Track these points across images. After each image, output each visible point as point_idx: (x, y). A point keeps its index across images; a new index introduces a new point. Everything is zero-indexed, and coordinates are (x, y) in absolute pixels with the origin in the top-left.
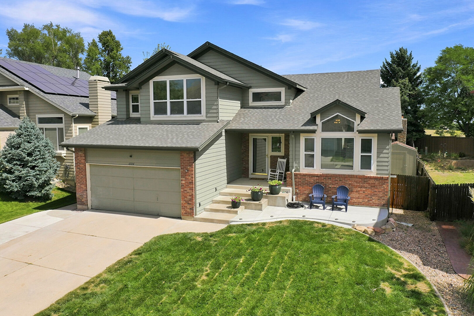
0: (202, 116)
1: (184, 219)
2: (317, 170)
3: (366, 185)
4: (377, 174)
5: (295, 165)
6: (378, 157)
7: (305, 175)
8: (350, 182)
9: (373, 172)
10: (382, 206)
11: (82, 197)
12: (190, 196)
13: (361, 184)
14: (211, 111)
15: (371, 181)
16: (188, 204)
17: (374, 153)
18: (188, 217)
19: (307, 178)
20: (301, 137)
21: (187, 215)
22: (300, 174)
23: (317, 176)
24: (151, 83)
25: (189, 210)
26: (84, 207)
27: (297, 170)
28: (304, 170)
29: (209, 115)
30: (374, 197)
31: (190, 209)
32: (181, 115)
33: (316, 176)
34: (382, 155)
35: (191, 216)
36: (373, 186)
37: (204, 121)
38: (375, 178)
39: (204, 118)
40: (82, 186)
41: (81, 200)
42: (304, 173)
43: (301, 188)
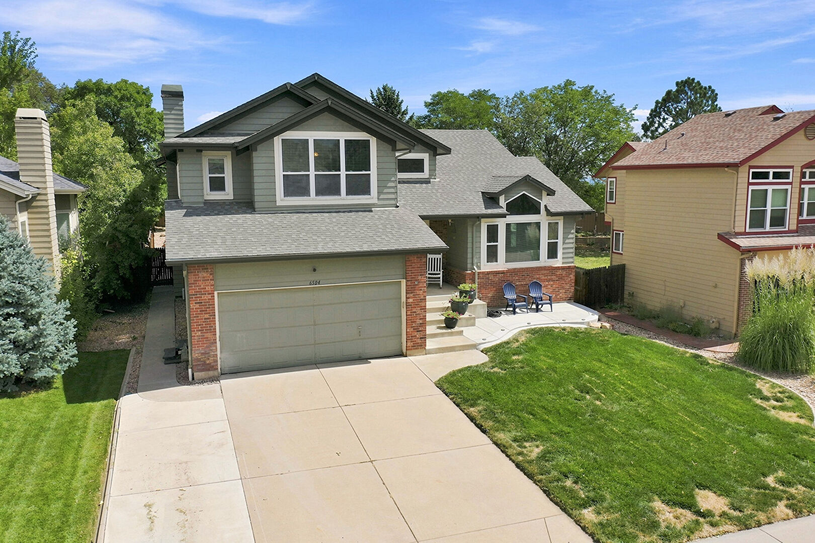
0: (372, 198)
1: (410, 356)
2: (501, 264)
3: (554, 277)
4: (563, 263)
5: (475, 261)
6: (564, 243)
7: (488, 273)
8: (538, 276)
9: (558, 262)
10: (569, 299)
11: (207, 355)
12: (420, 319)
13: (549, 277)
14: (385, 191)
15: (559, 273)
16: (417, 331)
17: (560, 241)
18: (417, 350)
19: (491, 277)
20: (482, 224)
21: (416, 349)
22: (483, 273)
23: (503, 272)
24: (277, 142)
25: (419, 341)
26: (211, 373)
27: (479, 268)
28: (486, 267)
29: (382, 196)
30: (561, 291)
31: (421, 338)
32: (336, 197)
33: (501, 273)
34: (567, 241)
35: (422, 348)
36: (561, 278)
37: (374, 205)
38: (563, 268)
39: (375, 201)
40: (206, 335)
41: (205, 362)
42: (488, 270)
43: (484, 291)
